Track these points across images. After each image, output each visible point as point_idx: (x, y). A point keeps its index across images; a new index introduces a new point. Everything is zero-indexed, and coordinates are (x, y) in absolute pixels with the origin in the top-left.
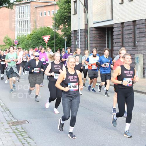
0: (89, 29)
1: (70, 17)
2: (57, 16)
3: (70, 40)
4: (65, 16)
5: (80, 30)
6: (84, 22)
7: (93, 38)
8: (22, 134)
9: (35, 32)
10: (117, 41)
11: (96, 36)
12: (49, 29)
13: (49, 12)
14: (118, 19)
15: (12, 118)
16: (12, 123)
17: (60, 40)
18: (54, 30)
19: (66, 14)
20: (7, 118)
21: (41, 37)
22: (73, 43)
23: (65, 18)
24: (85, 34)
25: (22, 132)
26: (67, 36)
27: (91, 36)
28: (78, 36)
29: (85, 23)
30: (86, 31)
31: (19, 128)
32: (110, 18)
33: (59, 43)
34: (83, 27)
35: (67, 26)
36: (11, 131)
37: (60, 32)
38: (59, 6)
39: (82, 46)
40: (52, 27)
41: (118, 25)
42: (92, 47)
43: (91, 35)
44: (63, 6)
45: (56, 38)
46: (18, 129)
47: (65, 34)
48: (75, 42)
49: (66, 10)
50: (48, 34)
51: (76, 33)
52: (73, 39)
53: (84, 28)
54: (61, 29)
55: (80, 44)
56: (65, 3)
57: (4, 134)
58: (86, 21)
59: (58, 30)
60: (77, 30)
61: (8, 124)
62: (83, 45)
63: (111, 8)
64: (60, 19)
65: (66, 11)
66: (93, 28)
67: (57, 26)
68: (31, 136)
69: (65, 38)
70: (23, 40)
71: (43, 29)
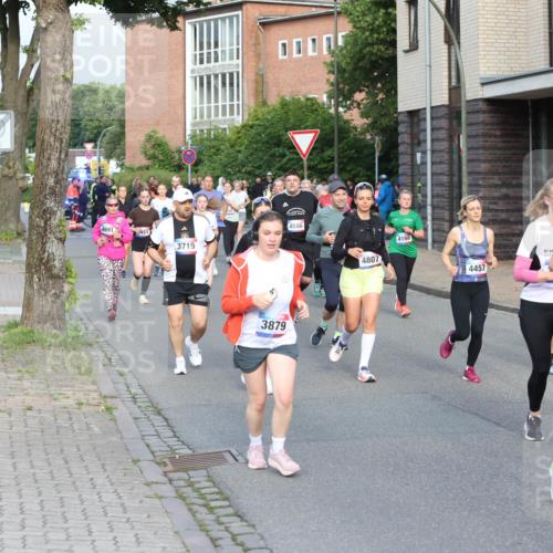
0: (463, 104)
1: (393, 61)
2: (344, 57)
3: (395, 145)
4: (374, 58)
5: (432, 108)
6: (447, 80)
7: (480, 142)
8: (213, 504)
9: (260, 116)
11: (492, 132)
12: (313, 104)
13: (314, 40)
15: (173, 442)
16: (172, 459)
17: (355, 147)
18: (332, 111)
19: (379, 50)
20: (153, 441)
21: (284, 138)
22: (404, 159)
23: (374, 65)
24: (451, 124)
25: (209, 497)
26: (383, 131)
27: (474, 133)
28: (425, 130)
29: (450, 82)
30: (452, 112)
31: (199, 482)
32: (545, 66)
33: (351, 159)
34: (442, 98)
35: (381, 96)
36: (167, 490)
37: (355, 118)
38: (352, 21)
39: (439, 171)
40: (323, 99)
42: (479, 173)
43: (474, 127)
44: (368, 19)
45: (339, 143)
46: (197, 486)
47: (373, 125)
48: (413, 156)
49: (379, 33)
50: (309, 123)
51: (416, 120)
52: (403, 143)
53: (447, 103)
54: (359, 104)
55: (433, 163)
56: (373, 8)
57: (141, 502)
58: (454, 73)
59: (349, 109)
60: (419, 110)
61: (158, 464)
62: (445, 168)
63: (547, 26)
64: (355, 69)
65: (377, 39)
66: (480, 103)
67: (344, 96)
68: (245, 511)
69: (373, 139)
70: (214, 147)
71: (291, 107)
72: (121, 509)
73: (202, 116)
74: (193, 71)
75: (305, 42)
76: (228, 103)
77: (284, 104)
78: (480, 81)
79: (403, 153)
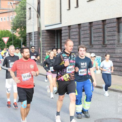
0: (41, 31)
2: (15, 21)
3: (26, 40)
4: (21, 21)
5: (34, 32)
7: (45, 39)
11: (47, 37)
12: (8, 32)
13: (8, 17)
14: (66, 23)
17: (17, 41)
18: (12, 33)
19: (22, 19)
21: (1, 39)
22: (28, 44)
24: (38, 36)
26: (23, 37)
27: (43, 37)
28: (32, 37)
29: (38, 26)
30: (39, 33)
32: (59, 22)
33: (16, 43)
34: (36, 30)
35: (23, 29)
37: (17, 35)
38: (17, 13)
40: (10, 30)
41: (66, 28)
42: (44, 46)
44: (20, 12)
45: (14, 39)
47: (21, 36)
48: (30, 43)
49: (22, 16)
50: (7, 36)
51: (30, 35)
52: (28, 40)
54: (18, 31)
55: (34, 44)
56: (21, 10)
58: (39, 24)
59: (16, 32)
60: (31, 33)
62: (37, 45)
63: (60, 13)
66: (45, 31)
67: (15, 30)
69: (21, 39)
71: (3, 32)
75: (6, 18)
78: (45, 26)
79: (28, 42)
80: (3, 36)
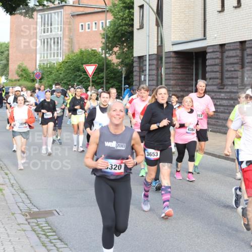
0: (164, 54)
1: (132, 33)
2: (110, 31)
3: (132, 72)
4: (123, 32)
5: (149, 55)
6: (156, 43)
7: (171, 71)
8: (48, 234)
9: (70, 58)
10: (213, 75)
11: (177, 66)
12: (95, 53)
13: (96, 23)
14: (216, 38)
15: (30, 205)
16: (30, 213)
18: (103, 56)
19: (125, 28)
20: (21, 205)
21: (81, 67)
22: (136, 78)
23: (123, 35)
24: (158, 63)
25: (47, 231)
26: (126, 65)
27: (168, 67)
28: (146, 65)
29: (158, 43)
30: (159, 57)
31: (42, 224)
32: (201, 37)
33: (112, 78)
34: (154, 51)
35: (126, 49)
36: (28, 227)
37: (114, 59)
38: (114, 15)
39: (152, 84)
40: (99, 50)
41: (215, 48)
42: (170, 85)
43: (169, 64)
44: (121, 14)
45: (107, 69)
46: (41, 225)
47: (122, 63)
48: (140, 77)
49: (126, 21)
50: (93, 61)
51: (142, 60)
52: (136, 71)
53: (156, 53)
54: (115, 53)
55: (149, 80)
56: (123, 9)
57: (16, 232)
58: (159, 40)
59: (111, 55)
60: (143, 56)
61: (23, 215)
62: (154, 82)
63: (203, 18)
64: (114, 37)
65: (125, 23)
66: (171, 53)
67: (109, 49)
68: (62, 237)
69: (122, 69)
70: (49, 71)
71: (85, 54)
72: (7, 235)
73: (44, 57)
74: (40, 37)
75: (92, 24)
76: (56, 52)
77: (82, 52)
78: (171, 43)
79: (136, 76)
80: (83, 62)
